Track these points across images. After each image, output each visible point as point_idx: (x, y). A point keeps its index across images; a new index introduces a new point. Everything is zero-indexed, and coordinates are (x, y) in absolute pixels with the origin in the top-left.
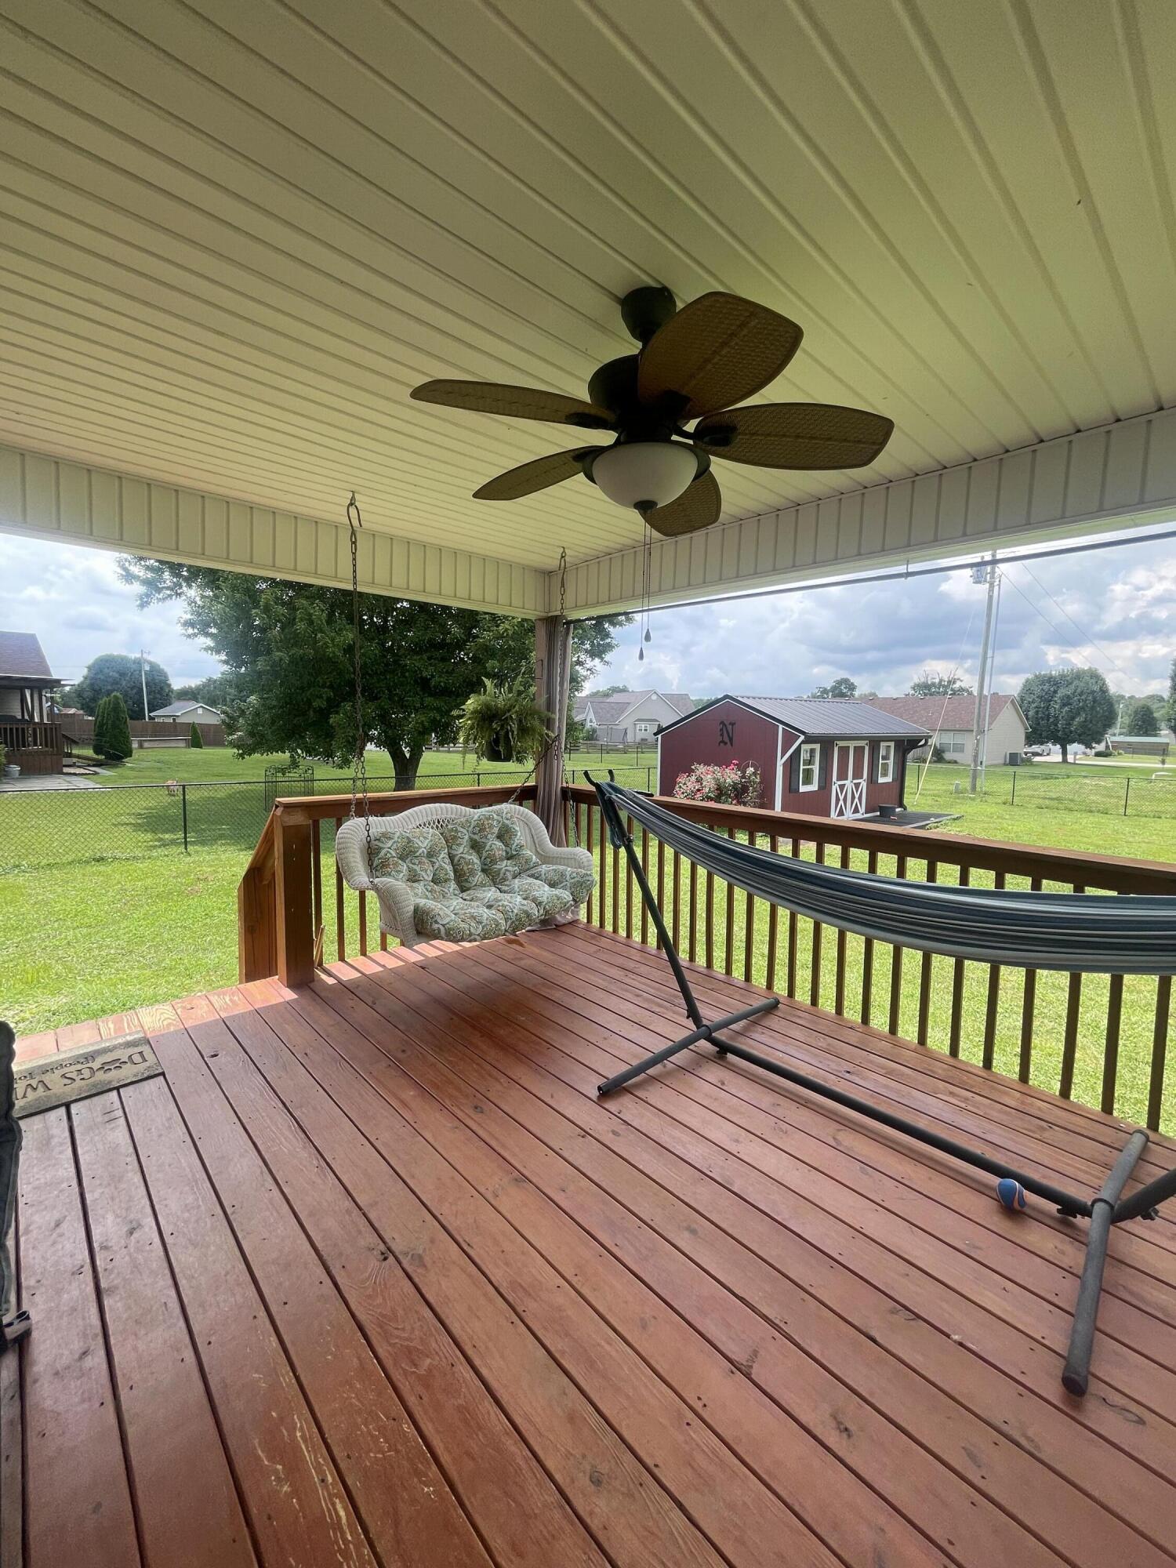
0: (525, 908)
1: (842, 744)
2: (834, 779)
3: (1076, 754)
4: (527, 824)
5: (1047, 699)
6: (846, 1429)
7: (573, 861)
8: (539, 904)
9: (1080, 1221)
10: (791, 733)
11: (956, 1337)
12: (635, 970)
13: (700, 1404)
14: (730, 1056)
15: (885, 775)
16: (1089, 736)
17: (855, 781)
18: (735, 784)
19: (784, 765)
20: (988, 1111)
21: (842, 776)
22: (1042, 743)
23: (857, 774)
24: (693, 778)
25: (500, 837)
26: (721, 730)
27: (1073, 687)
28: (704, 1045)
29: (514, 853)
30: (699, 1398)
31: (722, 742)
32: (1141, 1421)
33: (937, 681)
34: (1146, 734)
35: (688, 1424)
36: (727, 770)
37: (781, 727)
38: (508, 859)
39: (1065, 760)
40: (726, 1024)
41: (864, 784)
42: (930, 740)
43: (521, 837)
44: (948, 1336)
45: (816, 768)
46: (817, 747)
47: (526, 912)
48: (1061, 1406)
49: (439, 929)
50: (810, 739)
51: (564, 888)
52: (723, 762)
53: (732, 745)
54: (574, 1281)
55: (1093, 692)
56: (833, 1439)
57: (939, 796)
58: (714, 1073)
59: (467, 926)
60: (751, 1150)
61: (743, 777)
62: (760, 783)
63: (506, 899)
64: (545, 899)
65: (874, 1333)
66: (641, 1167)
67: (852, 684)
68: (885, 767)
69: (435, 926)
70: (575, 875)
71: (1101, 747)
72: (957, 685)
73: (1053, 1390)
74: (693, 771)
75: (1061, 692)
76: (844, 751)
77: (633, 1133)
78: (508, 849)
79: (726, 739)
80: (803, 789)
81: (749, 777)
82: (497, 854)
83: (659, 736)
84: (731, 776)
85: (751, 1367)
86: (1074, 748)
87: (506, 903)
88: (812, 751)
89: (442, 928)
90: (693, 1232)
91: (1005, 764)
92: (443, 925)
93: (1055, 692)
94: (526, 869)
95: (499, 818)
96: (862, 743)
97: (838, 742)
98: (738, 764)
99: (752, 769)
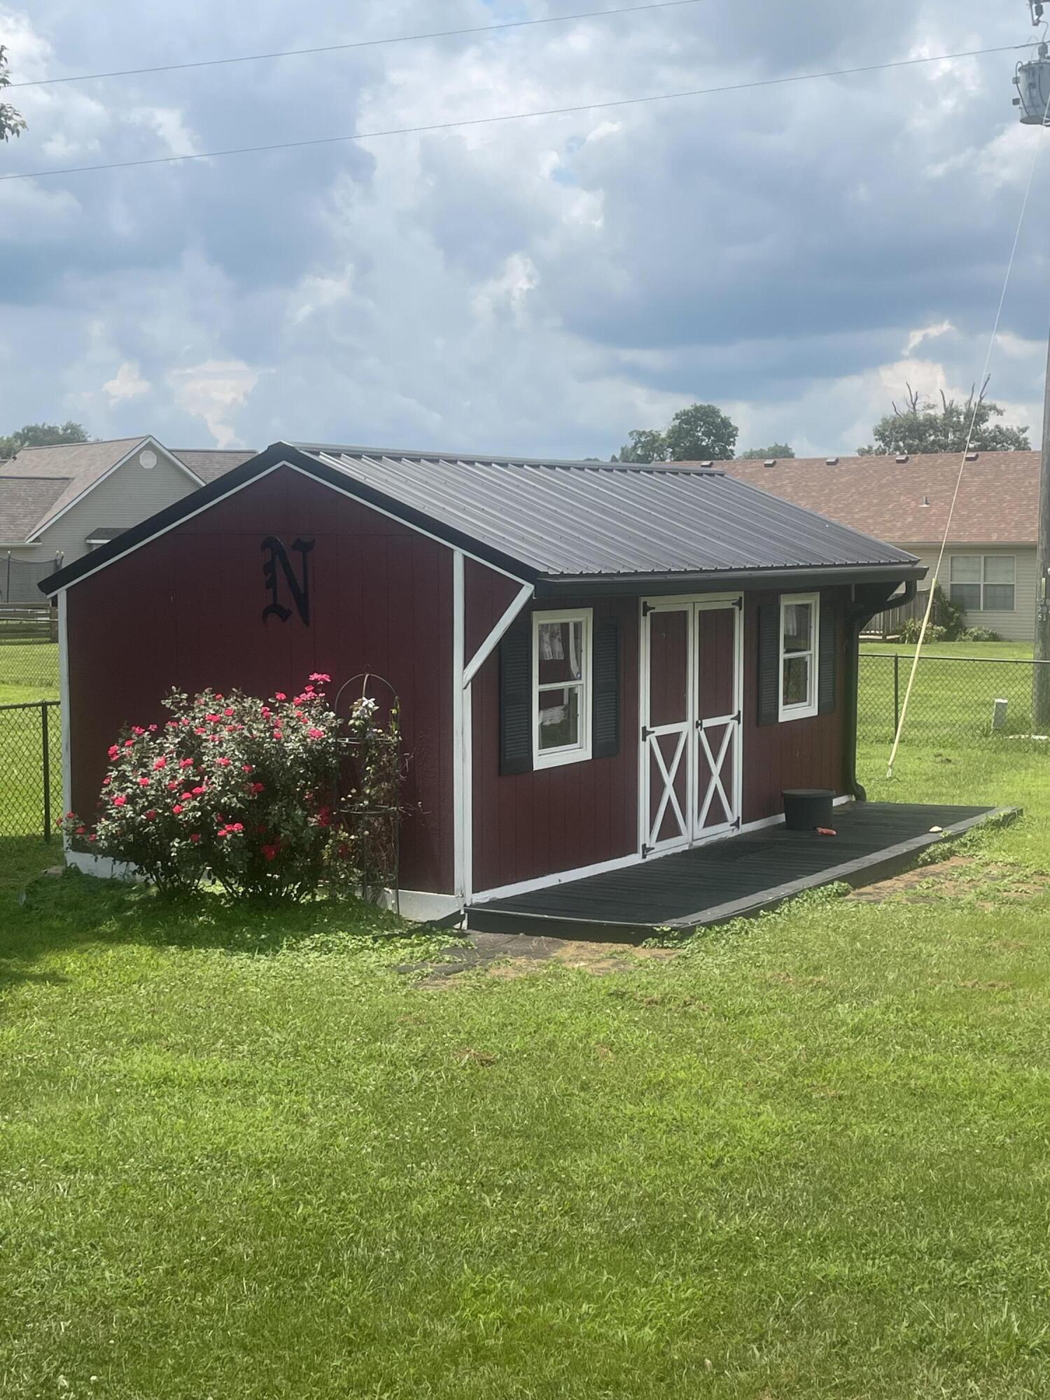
1: (662, 604)
2: (644, 718)
10: (493, 574)
15: (797, 695)
17: (708, 723)
19: (476, 681)
21: (671, 707)
23: (715, 701)
26: (269, 568)
31: (274, 608)
33: (939, 412)
36: (289, 709)
37: (459, 555)
41: (735, 731)
42: (921, 586)
45: (583, 687)
46: (585, 617)
53: (303, 615)
61: (343, 728)
62: (401, 747)
68: (796, 670)
74: (169, 715)
76: (670, 629)
79: (286, 601)
80: (544, 759)
81: (363, 730)
83: (62, 594)
84: (301, 728)
88: (567, 632)
96: (723, 601)
97: (651, 601)
98: (325, 687)
99: (370, 703)
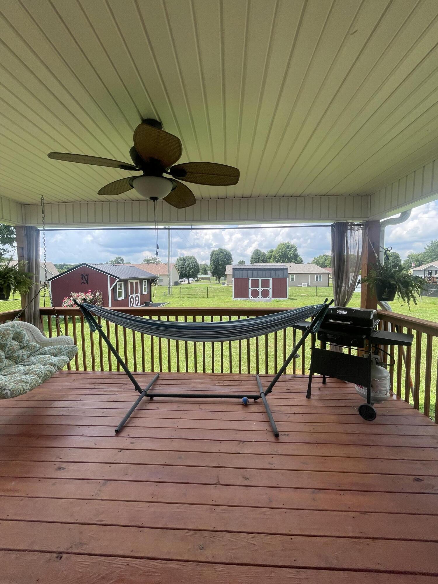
0: (48, 369)
1: (131, 281)
2: (129, 294)
3: (191, 281)
4: (28, 329)
5: (183, 265)
6: (247, 478)
7: (63, 342)
8: (55, 365)
9: (259, 400)
10: (113, 278)
11: (254, 441)
12: (97, 382)
13: (214, 501)
14: (155, 398)
15: (145, 291)
16: (194, 275)
17: (136, 294)
18: (92, 300)
19: (111, 291)
20: (229, 384)
21: (132, 293)
22: (183, 278)
23: (137, 292)
24: (72, 299)
25: (14, 339)
26: (82, 278)
27: (189, 261)
28: (145, 398)
29: (25, 345)
30: (213, 501)
31: (83, 283)
32: (288, 435)
33: (151, 258)
34: (205, 275)
35: (214, 510)
36: (87, 294)
37: (109, 276)
38: (21, 349)
39: (189, 283)
40: (148, 389)
41: (139, 295)
42: (158, 279)
43: (27, 337)
44: (252, 441)
45: (123, 291)
46: (122, 283)
47: (49, 371)
48: (276, 441)
49: (7, 393)
50: (120, 280)
51: (63, 355)
52: (85, 291)
53: (87, 283)
54: (153, 500)
55: (194, 263)
56: (246, 483)
57: (160, 297)
58: (152, 406)
59: (21, 387)
60: (180, 424)
61: (95, 296)
62: (102, 298)
63: (34, 368)
64: (56, 362)
65: (239, 452)
66: (150, 449)
67: (122, 259)
68: (145, 288)
69: (4, 392)
70: (67, 348)
71: (196, 279)
72: (157, 260)
73: (273, 439)
74: (71, 296)
75: (187, 263)
76: (132, 284)
77: (139, 439)
78: (21, 344)
79: (85, 281)
80: (119, 299)
81: (98, 296)
82: (15, 347)
83: (50, 282)
84: (89, 297)
85: (219, 482)
86: (191, 279)
87: (36, 370)
88: (121, 285)
89: (9, 392)
90: (180, 458)
91: (174, 285)
92: (9, 390)
93: (185, 263)
94: (34, 352)
95: (13, 329)
96: (137, 281)
97: (129, 281)
98: (91, 292)
99: (98, 293)
